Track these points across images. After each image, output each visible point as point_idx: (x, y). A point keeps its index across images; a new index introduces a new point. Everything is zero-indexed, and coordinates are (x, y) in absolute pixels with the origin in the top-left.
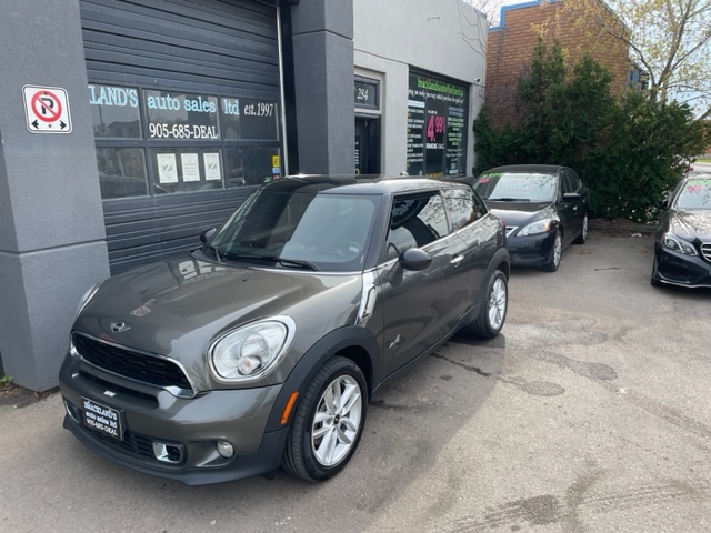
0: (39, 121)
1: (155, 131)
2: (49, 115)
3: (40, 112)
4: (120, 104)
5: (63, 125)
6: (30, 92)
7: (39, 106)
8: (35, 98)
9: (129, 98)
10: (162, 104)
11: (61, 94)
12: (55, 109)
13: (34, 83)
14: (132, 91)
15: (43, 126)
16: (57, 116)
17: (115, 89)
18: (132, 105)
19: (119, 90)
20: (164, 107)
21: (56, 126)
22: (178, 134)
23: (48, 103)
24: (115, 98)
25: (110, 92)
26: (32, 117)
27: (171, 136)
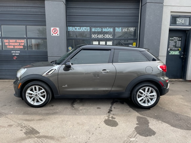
0: (53, 34)
1: (93, 36)
2: (55, 32)
3: (54, 32)
4: (85, 31)
5: (58, 34)
6: (52, 29)
7: (54, 31)
8: (53, 29)
9: (87, 29)
10: (96, 30)
11: (58, 29)
12: (57, 31)
13: (53, 27)
14: (89, 27)
15: (54, 35)
16: (57, 33)
17: (84, 27)
18: (88, 31)
19: (85, 27)
20: (97, 31)
21: (56, 34)
22: (100, 37)
23: (55, 30)
24: (84, 29)
25: (83, 28)
26: (52, 33)
27: (98, 37)
